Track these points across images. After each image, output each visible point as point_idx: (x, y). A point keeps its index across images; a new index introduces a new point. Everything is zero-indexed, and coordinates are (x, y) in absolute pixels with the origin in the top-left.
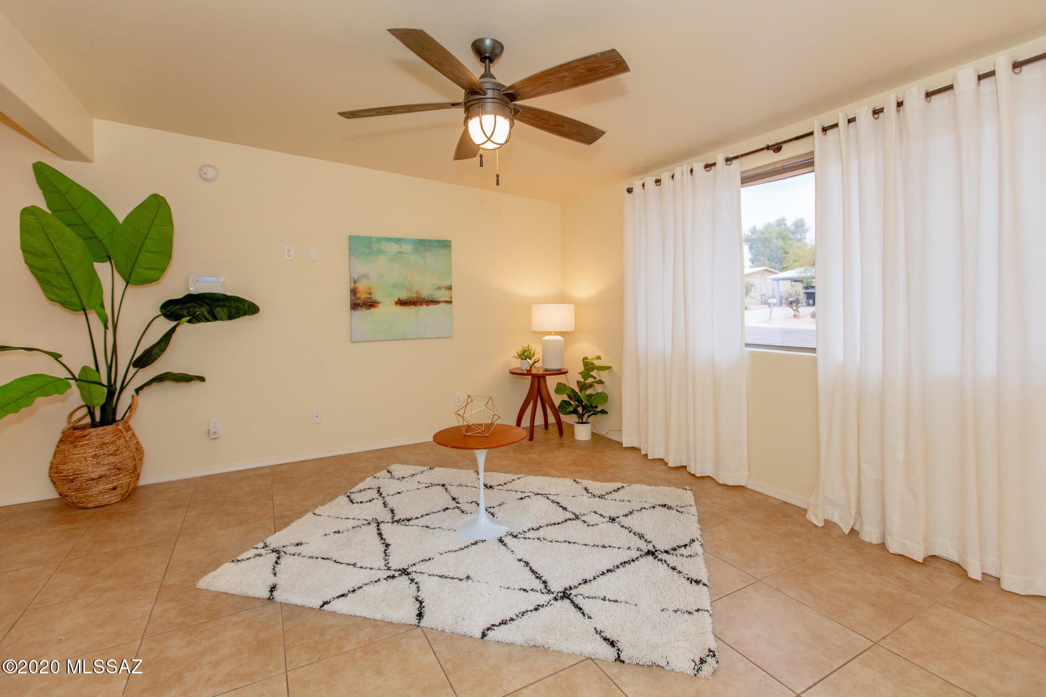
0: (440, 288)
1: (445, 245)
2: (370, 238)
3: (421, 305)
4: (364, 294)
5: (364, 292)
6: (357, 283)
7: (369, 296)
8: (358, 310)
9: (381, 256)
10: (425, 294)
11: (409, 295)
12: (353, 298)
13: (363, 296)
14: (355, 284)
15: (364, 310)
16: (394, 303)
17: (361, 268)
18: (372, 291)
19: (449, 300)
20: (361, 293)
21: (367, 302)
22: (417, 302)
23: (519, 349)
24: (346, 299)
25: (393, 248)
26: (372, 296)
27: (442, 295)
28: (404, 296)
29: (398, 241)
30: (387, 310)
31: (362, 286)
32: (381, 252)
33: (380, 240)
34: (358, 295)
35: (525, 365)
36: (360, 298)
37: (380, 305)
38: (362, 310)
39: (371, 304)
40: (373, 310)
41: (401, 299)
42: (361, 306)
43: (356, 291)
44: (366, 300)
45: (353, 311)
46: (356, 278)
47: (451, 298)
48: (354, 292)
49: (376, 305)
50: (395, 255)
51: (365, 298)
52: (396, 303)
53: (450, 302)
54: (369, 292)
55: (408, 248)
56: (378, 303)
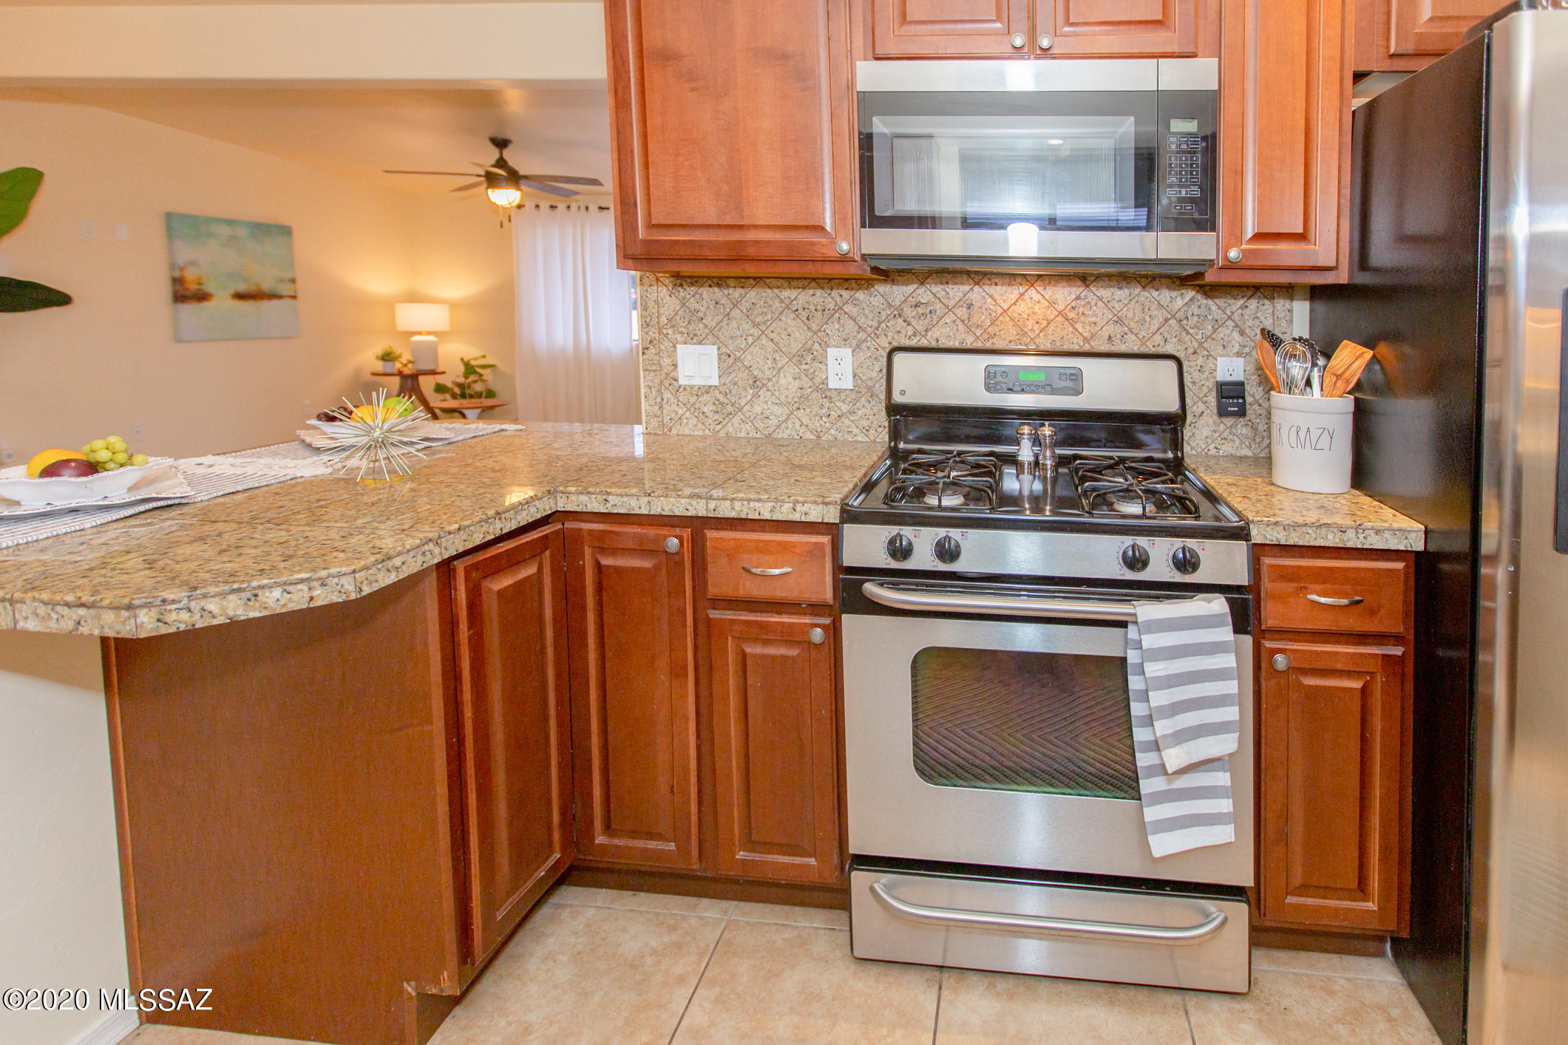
0: (282, 281)
1: (286, 231)
2: (197, 217)
3: (262, 299)
4: (193, 285)
5: (194, 282)
6: (183, 271)
7: (197, 287)
9: (212, 241)
10: (267, 286)
11: (247, 287)
12: (177, 288)
14: (179, 273)
16: (230, 297)
17: (185, 253)
18: (203, 282)
19: (293, 294)
20: (189, 283)
21: (197, 295)
22: (257, 295)
23: (379, 350)
24: (166, 290)
25: (225, 231)
26: (204, 287)
27: (285, 289)
28: (242, 288)
29: (230, 222)
30: (222, 304)
31: (190, 275)
32: (211, 235)
33: (209, 220)
34: (184, 286)
35: (390, 368)
36: (187, 288)
37: (213, 298)
39: (202, 297)
40: (205, 304)
41: (239, 292)
42: (189, 299)
43: (182, 281)
44: (196, 292)
46: (180, 265)
47: (295, 292)
48: (178, 281)
49: (208, 297)
50: (228, 240)
51: (194, 289)
52: (233, 297)
53: (294, 297)
54: (199, 282)
55: (243, 232)
56: (211, 296)
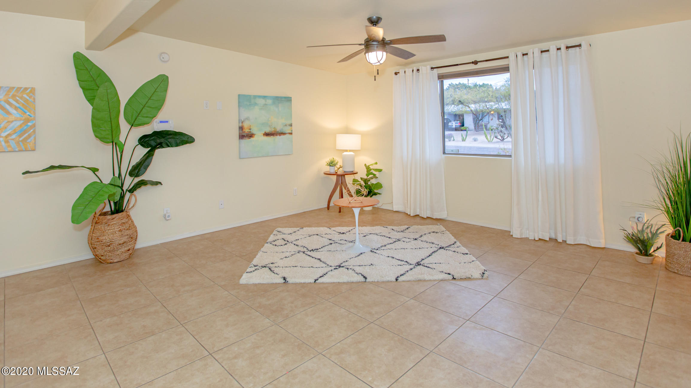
0: (286, 125)
1: (288, 99)
2: (250, 96)
3: (276, 135)
4: (247, 130)
5: (247, 128)
6: (243, 123)
7: (250, 131)
8: (244, 139)
9: (256, 107)
10: (278, 129)
11: (270, 130)
12: (241, 132)
13: (246, 130)
14: (242, 124)
15: (247, 139)
16: (262, 135)
17: (245, 114)
18: (251, 128)
19: (291, 132)
20: (246, 129)
21: (249, 135)
22: (274, 134)
23: (328, 160)
24: (236, 133)
25: (262, 102)
26: (251, 131)
27: (287, 130)
28: (268, 130)
29: (265, 97)
30: (259, 138)
31: (246, 125)
32: (256, 104)
33: (255, 97)
34: (244, 130)
35: (332, 170)
36: (245, 132)
37: (255, 136)
38: (246, 139)
39: (251, 136)
40: (252, 139)
41: (266, 132)
42: (245, 137)
43: (243, 128)
44: (248, 133)
45: (241, 140)
46: (243, 120)
47: (292, 131)
48: (241, 128)
49: (253, 136)
50: (263, 106)
51: (247, 132)
52: (264, 135)
53: (291, 134)
54: (250, 128)
55: (269, 102)
56: (254, 135)
